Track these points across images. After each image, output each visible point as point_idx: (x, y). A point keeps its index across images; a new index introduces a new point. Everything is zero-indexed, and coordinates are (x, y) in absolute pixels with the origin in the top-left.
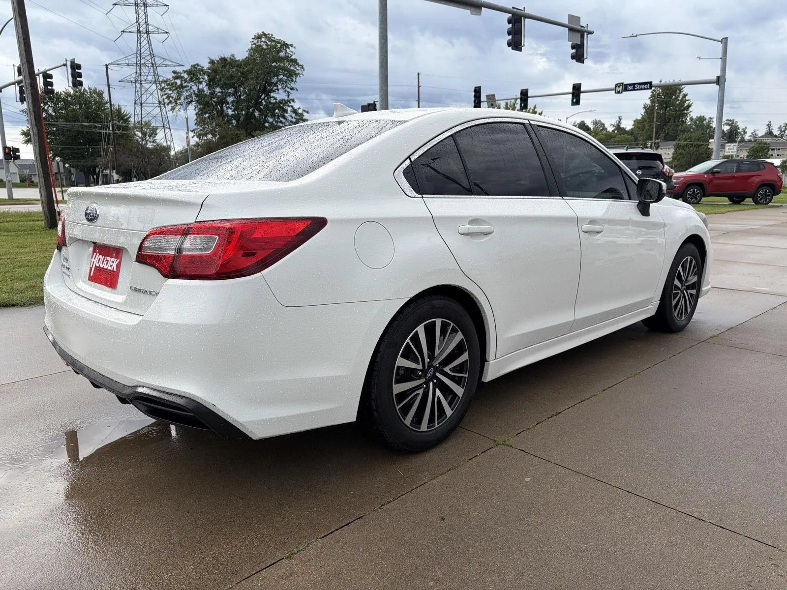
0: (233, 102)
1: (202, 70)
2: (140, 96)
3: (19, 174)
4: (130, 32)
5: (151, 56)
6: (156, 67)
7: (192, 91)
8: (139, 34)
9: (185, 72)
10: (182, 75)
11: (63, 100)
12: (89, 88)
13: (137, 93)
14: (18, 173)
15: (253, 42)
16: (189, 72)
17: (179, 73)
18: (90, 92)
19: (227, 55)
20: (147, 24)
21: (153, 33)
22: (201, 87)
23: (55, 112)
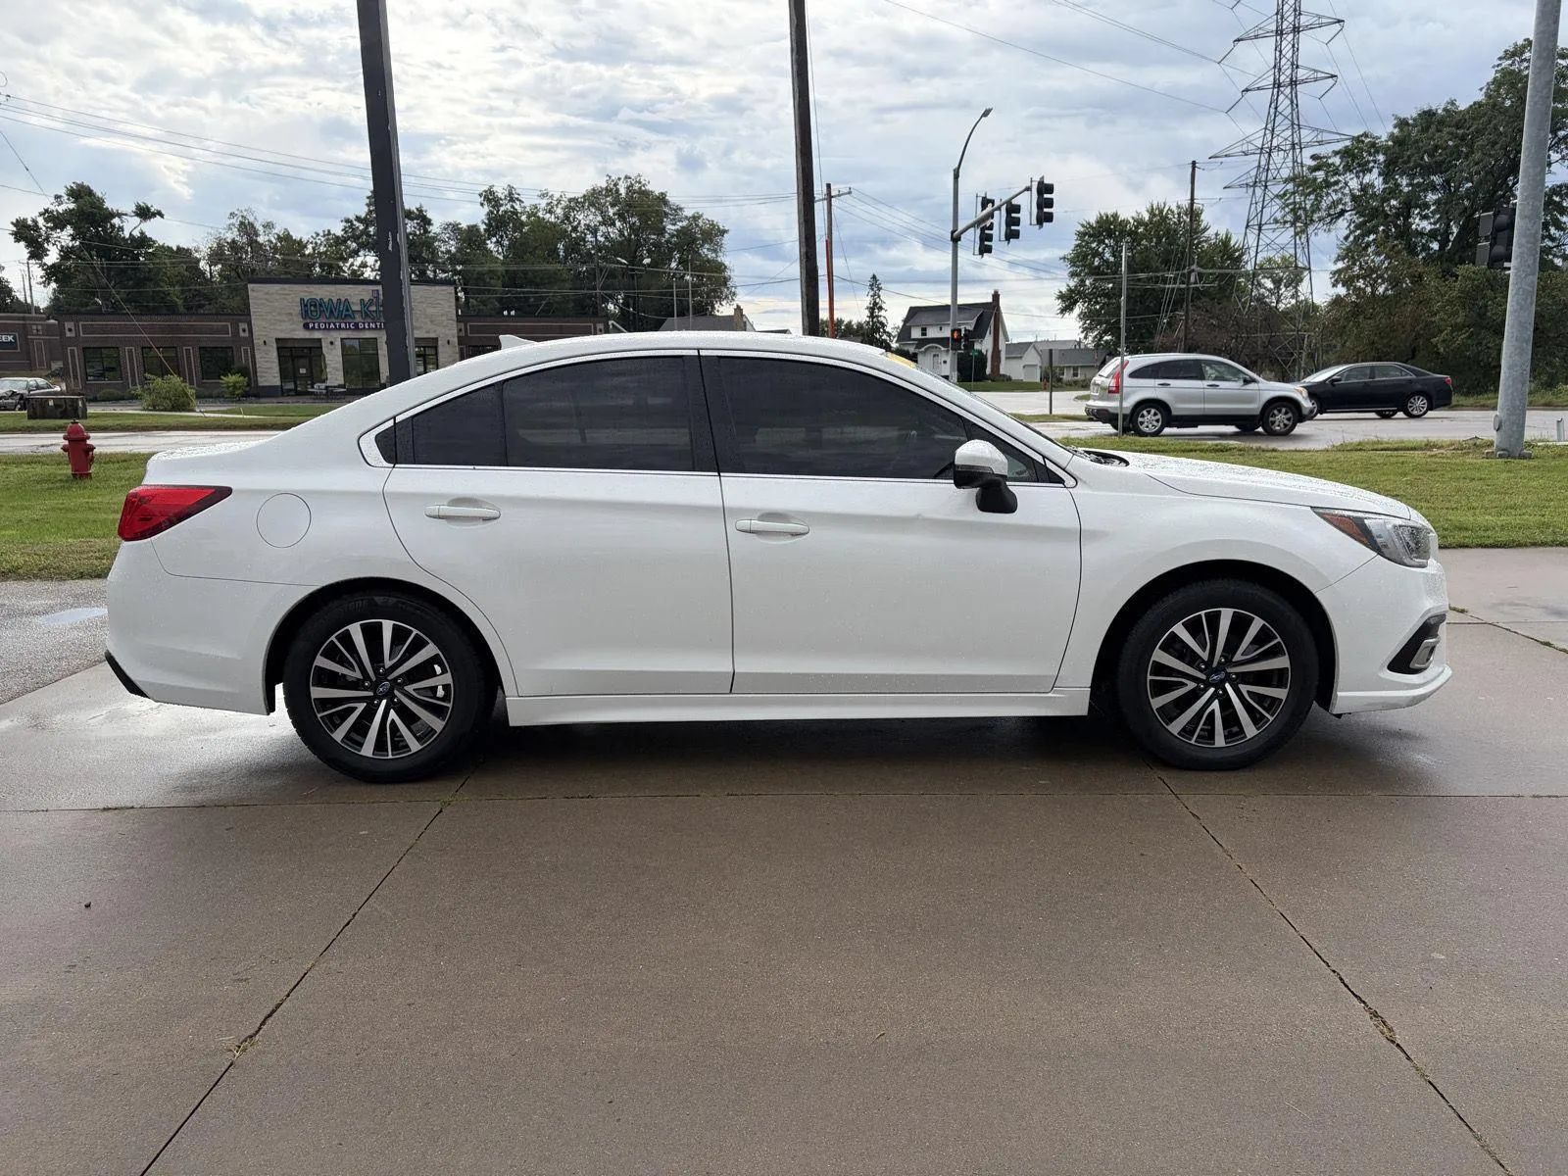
0: (1437, 202)
1: (1373, 145)
2: (1259, 209)
3: (1041, 367)
4: (1258, 89)
5: (1293, 128)
6: (1301, 149)
7: (1347, 191)
8: (1276, 90)
9: (1336, 153)
10: (1330, 161)
11: (1130, 233)
12: (1178, 207)
13: (1253, 206)
14: (1039, 364)
15: (1498, 66)
16: (1345, 153)
17: (1324, 157)
18: (1179, 214)
19: (1438, 105)
20: (1295, 66)
21: (1304, 82)
22: (1367, 179)
23: (1114, 256)
